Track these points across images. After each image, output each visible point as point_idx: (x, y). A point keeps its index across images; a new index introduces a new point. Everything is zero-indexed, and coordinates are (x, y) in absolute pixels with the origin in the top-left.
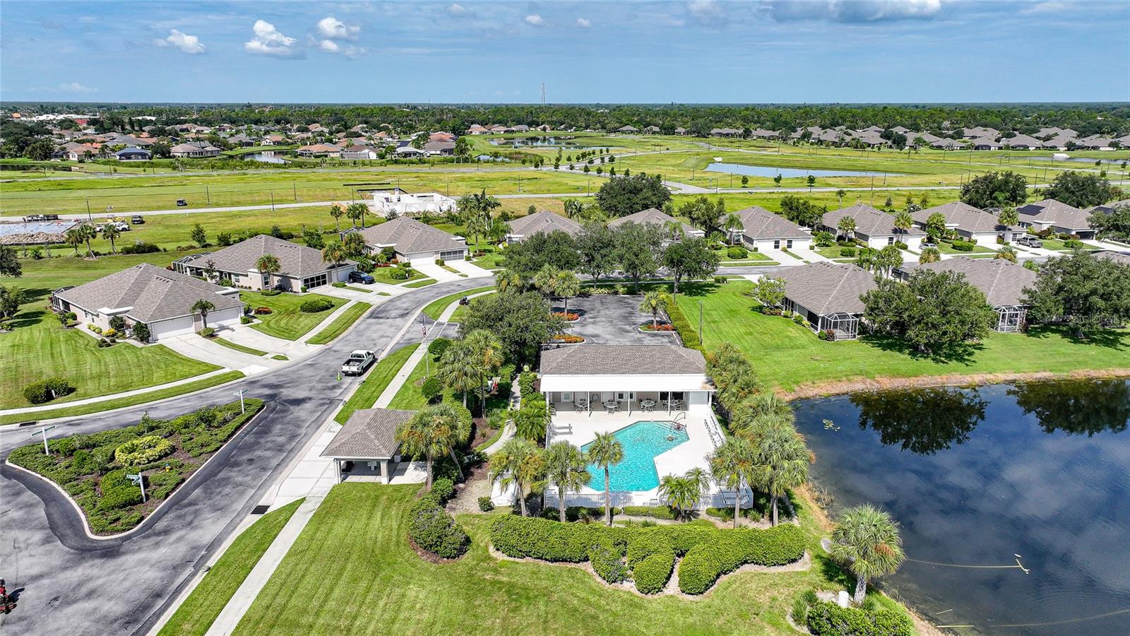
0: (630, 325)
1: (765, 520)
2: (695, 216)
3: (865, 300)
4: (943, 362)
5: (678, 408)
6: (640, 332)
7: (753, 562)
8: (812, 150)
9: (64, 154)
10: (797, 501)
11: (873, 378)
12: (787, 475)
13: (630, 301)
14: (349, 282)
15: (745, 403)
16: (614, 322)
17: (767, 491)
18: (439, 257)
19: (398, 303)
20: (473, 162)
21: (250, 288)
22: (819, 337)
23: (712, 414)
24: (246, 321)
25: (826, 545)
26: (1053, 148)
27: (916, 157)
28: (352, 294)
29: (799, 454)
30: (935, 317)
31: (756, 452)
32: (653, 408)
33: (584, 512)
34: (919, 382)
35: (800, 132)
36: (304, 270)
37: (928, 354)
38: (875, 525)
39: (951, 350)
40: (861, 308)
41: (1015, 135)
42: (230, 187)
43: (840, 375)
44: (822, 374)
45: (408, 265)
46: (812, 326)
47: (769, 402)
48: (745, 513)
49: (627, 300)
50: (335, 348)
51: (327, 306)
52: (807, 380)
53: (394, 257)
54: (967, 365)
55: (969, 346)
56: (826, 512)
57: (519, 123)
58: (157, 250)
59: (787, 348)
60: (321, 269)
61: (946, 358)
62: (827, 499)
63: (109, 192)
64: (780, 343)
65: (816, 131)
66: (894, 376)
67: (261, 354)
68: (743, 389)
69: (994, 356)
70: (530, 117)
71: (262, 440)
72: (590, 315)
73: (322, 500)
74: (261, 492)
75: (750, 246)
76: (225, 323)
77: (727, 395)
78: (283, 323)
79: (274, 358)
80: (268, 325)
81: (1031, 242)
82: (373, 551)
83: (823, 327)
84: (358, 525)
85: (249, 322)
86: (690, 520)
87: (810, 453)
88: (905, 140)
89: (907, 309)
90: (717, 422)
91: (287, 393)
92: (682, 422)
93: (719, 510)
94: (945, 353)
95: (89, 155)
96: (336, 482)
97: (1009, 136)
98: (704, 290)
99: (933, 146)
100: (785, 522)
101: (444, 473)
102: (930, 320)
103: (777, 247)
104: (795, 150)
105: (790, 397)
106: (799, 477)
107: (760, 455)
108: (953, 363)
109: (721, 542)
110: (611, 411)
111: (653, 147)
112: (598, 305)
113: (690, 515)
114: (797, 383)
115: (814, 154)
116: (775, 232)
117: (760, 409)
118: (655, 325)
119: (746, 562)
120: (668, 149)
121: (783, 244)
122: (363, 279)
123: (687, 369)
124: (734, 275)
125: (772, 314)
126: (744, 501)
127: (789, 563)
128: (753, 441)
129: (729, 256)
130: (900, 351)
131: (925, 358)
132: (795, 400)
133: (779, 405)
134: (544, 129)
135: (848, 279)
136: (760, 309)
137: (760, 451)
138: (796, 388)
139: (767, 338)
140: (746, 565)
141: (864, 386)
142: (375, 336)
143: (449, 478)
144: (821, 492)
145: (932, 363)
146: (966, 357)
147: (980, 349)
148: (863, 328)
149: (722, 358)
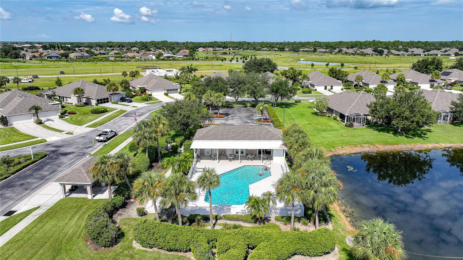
0: (250, 120)
1: (311, 224)
2: (288, 75)
3: (369, 107)
4: (411, 138)
5: (267, 159)
6: (254, 123)
7: (300, 254)
8: (343, 56)
9: (24, 56)
10: (332, 212)
11: (374, 145)
12: (324, 197)
13: (252, 110)
14: (120, 102)
15: (301, 153)
16: (243, 119)
17: (311, 206)
18: (166, 92)
19: (140, 111)
20: (196, 60)
21: (72, 103)
22: (346, 126)
23: (286, 162)
24: (61, 117)
25: (349, 242)
26: (449, 55)
27: (388, 58)
28: (119, 107)
29: (332, 183)
30: (407, 113)
31: (304, 182)
32: (254, 159)
33: (199, 217)
34: (399, 148)
35: (337, 50)
36: (97, 95)
37: (403, 134)
38: (385, 233)
39: (414, 132)
40: (367, 111)
41: (431, 51)
42: (87, 68)
43: (356, 143)
44: (347, 143)
45: (151, 95)
46: (342, 121)
47: (315, 152)
48: (299, 219)
49: (251, 110)
50: (99, 130)
51: (105, 111)
52: (339, 146)
53: (145, 91)
54: (424, 139)
55: (424, 130)
56: (349, 219)
57: (219, 47)
58: (39, 89)
59: (329, 130)
60: (106, 95)
61: (412, 136)
62: (350, 210)
63: (35, 69)
64: (325, 128)
65: (345, 50)
66: (385, 145)
67: (60, 131)
68: (301, 146)
69: (437, 135)
70: (224, 45)
71: (35, 174)
72: (231, 116)
73: (49, 208)
74: (17, 202)
75: (313, 88)
76: (50, 118)
77: (292, 150)
78: (79, 119)
79: (66, 133)
80: (71, 119)
81: (447, 87)
82: (61, 242)
83: (347, 121)
84: (61, 224)
85: (63, 118)
86: (264, 223)
87: (339, 183)
88: (383, 52)
89: (392, 110)
90: (287, 166)
91: (63, 150)
92: (268, 166)
93: (283, 217)
94: (411, 134)
95: (34, 57)
96: (62, 197)
97: (428, 51)
98: (289, 106)
99: (395, 54)
100: (324, 226)
101: (120, 193)
102: (405, 115)
103: (326, 89)
104: (335, 56)
105: (330, 154)
106: (332, 198)
107: (307, 183)
108: (416, 138)
109: (279, 241)
110: (230, 160)
111: (274, 55)
112: (236, 112)
113: (264, 220)
114: (333, 147)
115: (344, 57)
116: (325, 82)
117: (309, 156)
118: (262, 120)
119: (295, 254)
120: (280, 56)
121: (329, 87)
122: (127, 100)
123: (272, 138)
124: (304, 100)
125: (322, 116)
126: (298, 212)
127: (325, 254)
128: (303, 175)
129: (303, 92)
130: (388, 132)
131: (401, 136)
132: (332, 156)
133: (321, 154)
134: (230, 50)
135: (360, 98)
136: (316, 114)
137: (306, 181)
138: (333, 150)
139: (319, 127)
140: (296, 256)
141: (369, 149)
142: (122, 124)
143: (124, 196)
144: (346, 206)
145: (405, 139)
146: (423, 136)
147: (430, 132)
148: (368, 122)
149: (291, 130)
